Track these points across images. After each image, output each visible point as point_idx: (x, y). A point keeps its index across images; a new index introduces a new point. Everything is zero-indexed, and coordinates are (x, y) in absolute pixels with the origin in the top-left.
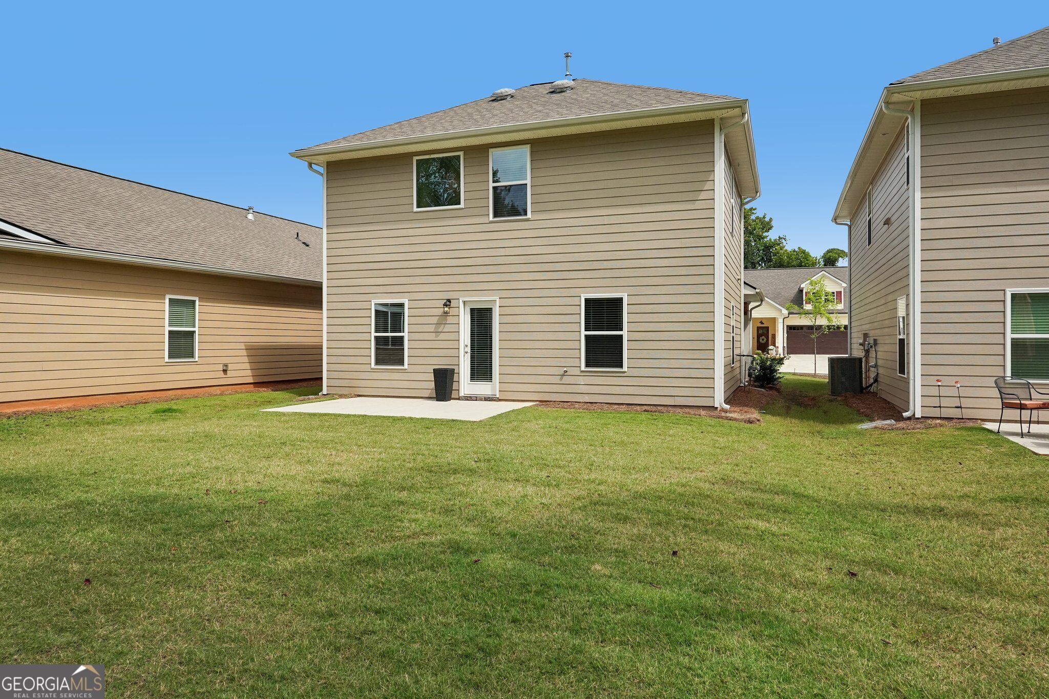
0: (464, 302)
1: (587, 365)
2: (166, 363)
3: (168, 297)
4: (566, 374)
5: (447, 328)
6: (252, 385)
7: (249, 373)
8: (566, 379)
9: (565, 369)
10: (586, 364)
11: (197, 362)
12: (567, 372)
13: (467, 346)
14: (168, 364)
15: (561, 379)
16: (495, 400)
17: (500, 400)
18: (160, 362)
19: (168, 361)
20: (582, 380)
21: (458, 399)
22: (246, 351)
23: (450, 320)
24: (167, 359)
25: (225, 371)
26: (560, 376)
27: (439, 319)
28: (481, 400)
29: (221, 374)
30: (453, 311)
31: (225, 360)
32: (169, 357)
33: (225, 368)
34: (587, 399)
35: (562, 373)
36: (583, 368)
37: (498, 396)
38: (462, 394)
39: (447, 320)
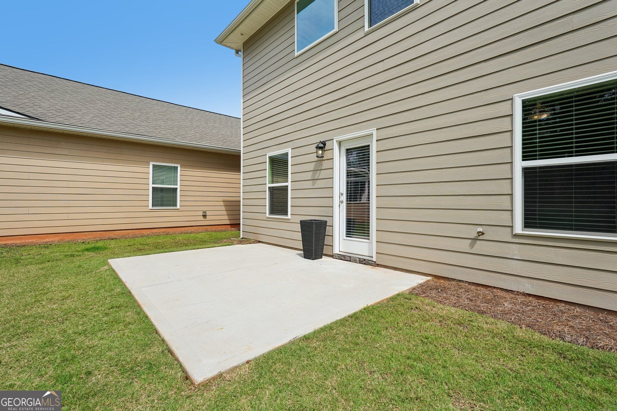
0: (340, 143)
1: (528, 223)
2: (150, 209)
3: (151, 164)
4: (480, 238)
5: (323, 174)
6: (229, 226)
7: (226, 217)
8: (481, 247)
9: (480, 229)
10: (525, 223)
11: (179, 209)
12: (483, 234)
13: (342, 194)
14: (151, 211)
15: (472, 246)
16: (371, 265)
17: (378, 265)
18: (145, 209)
19: (151, 208)
20: (515, 251)
21: (332, 256)
22: (224, 203)
23: (325, 164)
24: (150, 207)
25: (205, 216)
26: (470, 241)
27: (315, 165)
28: (355, 261)
29: (202, 218)
30: (327, 155)
31: (204, 209)
32: (153, 206)
33: (204, 214)
34: (528, 287)
35: (474, 235)
36: (519, 228)
37: (374, 259)
38: (336, 251)
39: (322, 165)
